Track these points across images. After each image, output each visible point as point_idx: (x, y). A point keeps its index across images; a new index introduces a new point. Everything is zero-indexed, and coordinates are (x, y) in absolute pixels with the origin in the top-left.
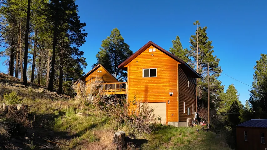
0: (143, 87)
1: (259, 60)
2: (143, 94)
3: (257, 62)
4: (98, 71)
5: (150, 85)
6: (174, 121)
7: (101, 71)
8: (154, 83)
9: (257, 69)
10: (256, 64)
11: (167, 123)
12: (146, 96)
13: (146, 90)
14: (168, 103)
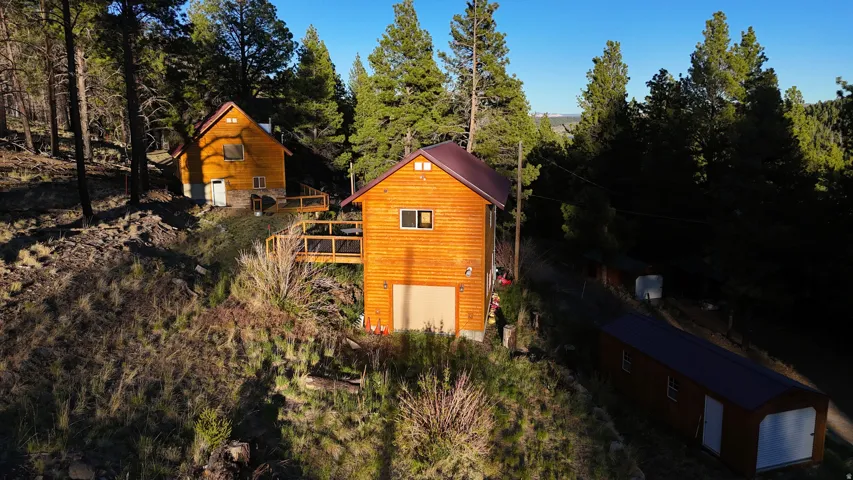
0: (401, 252)
1: (600, 55)
2: (401, 266)
3: (595, 61)
4: (229, 120)
5: (419, 247)
6: (474, 330)
7: (235, 120)
8: (426, 242)
9: (595, 78)
10: (593, 66)
11: (457, 330)
12: (409, 271)
13: (410, 258)
14: (459, 288)
